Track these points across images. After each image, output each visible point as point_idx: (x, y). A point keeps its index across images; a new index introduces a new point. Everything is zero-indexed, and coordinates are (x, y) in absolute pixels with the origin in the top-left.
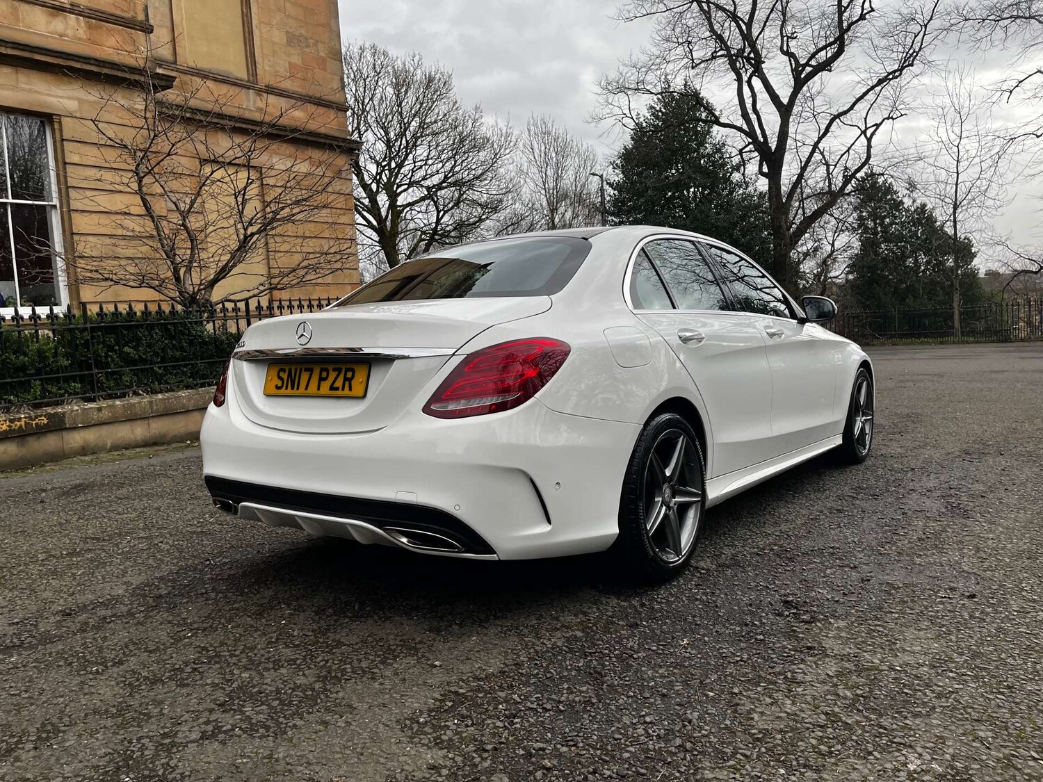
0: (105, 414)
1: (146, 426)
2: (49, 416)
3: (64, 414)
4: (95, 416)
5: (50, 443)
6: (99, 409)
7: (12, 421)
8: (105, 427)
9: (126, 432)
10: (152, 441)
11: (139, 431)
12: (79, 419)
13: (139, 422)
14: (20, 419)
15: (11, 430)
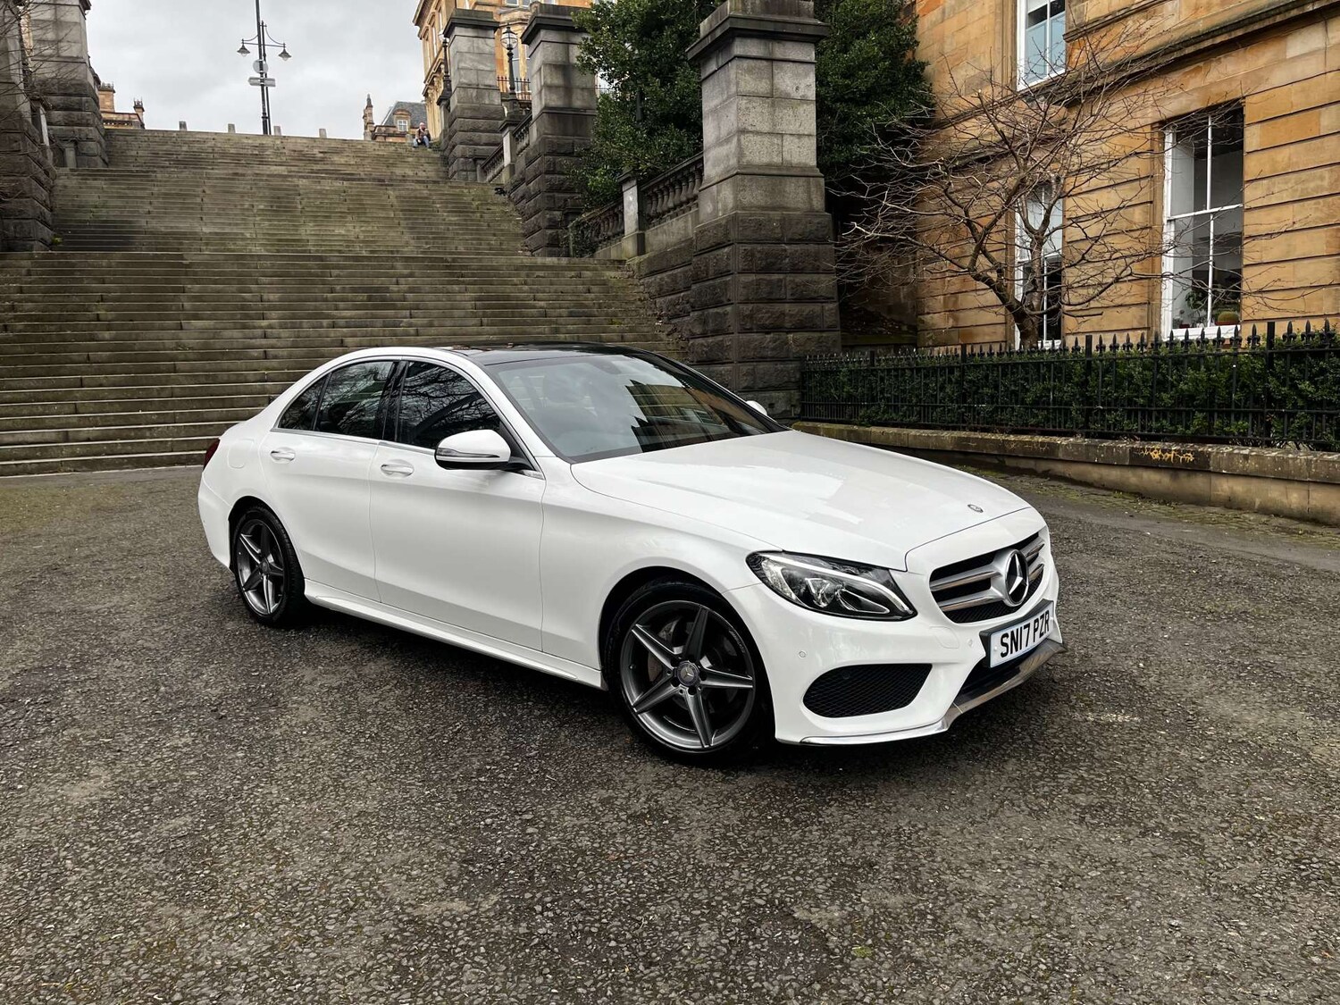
0: (1252, 465)
1: (1305, 493)
2: (1196, 454)
3: (1210, 453)
4: (1240, 464)
5: (1198, 483)
6: (1246, 457)
7: (1164, 451)
8: (1255, 481)
9: (1276, 494)
10: (1311, 516)
11: (1294, 498)
12: (1223, 465)
13: (1296, 485)
14: (1170, 451)
15: (1161, 461)
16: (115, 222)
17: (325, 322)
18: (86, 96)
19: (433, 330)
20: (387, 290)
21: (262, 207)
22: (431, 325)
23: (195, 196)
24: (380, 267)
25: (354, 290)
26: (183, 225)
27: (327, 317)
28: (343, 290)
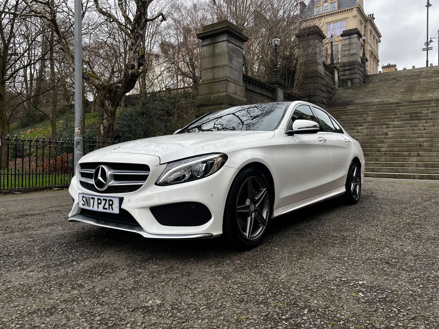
16: (347, 101)
17: (384, 127)
18: (356, 65)
19: (433, 128)
20: (421, 113)
21: (402, 90)
22: (434, 126)
23: (379, 90)
24: (423, 104)
25: (406, 114)
26: (369, 100)
27: (387, 124)
28: (401, 114)
